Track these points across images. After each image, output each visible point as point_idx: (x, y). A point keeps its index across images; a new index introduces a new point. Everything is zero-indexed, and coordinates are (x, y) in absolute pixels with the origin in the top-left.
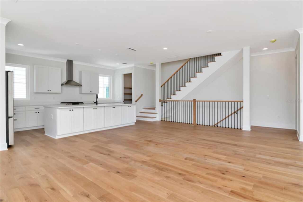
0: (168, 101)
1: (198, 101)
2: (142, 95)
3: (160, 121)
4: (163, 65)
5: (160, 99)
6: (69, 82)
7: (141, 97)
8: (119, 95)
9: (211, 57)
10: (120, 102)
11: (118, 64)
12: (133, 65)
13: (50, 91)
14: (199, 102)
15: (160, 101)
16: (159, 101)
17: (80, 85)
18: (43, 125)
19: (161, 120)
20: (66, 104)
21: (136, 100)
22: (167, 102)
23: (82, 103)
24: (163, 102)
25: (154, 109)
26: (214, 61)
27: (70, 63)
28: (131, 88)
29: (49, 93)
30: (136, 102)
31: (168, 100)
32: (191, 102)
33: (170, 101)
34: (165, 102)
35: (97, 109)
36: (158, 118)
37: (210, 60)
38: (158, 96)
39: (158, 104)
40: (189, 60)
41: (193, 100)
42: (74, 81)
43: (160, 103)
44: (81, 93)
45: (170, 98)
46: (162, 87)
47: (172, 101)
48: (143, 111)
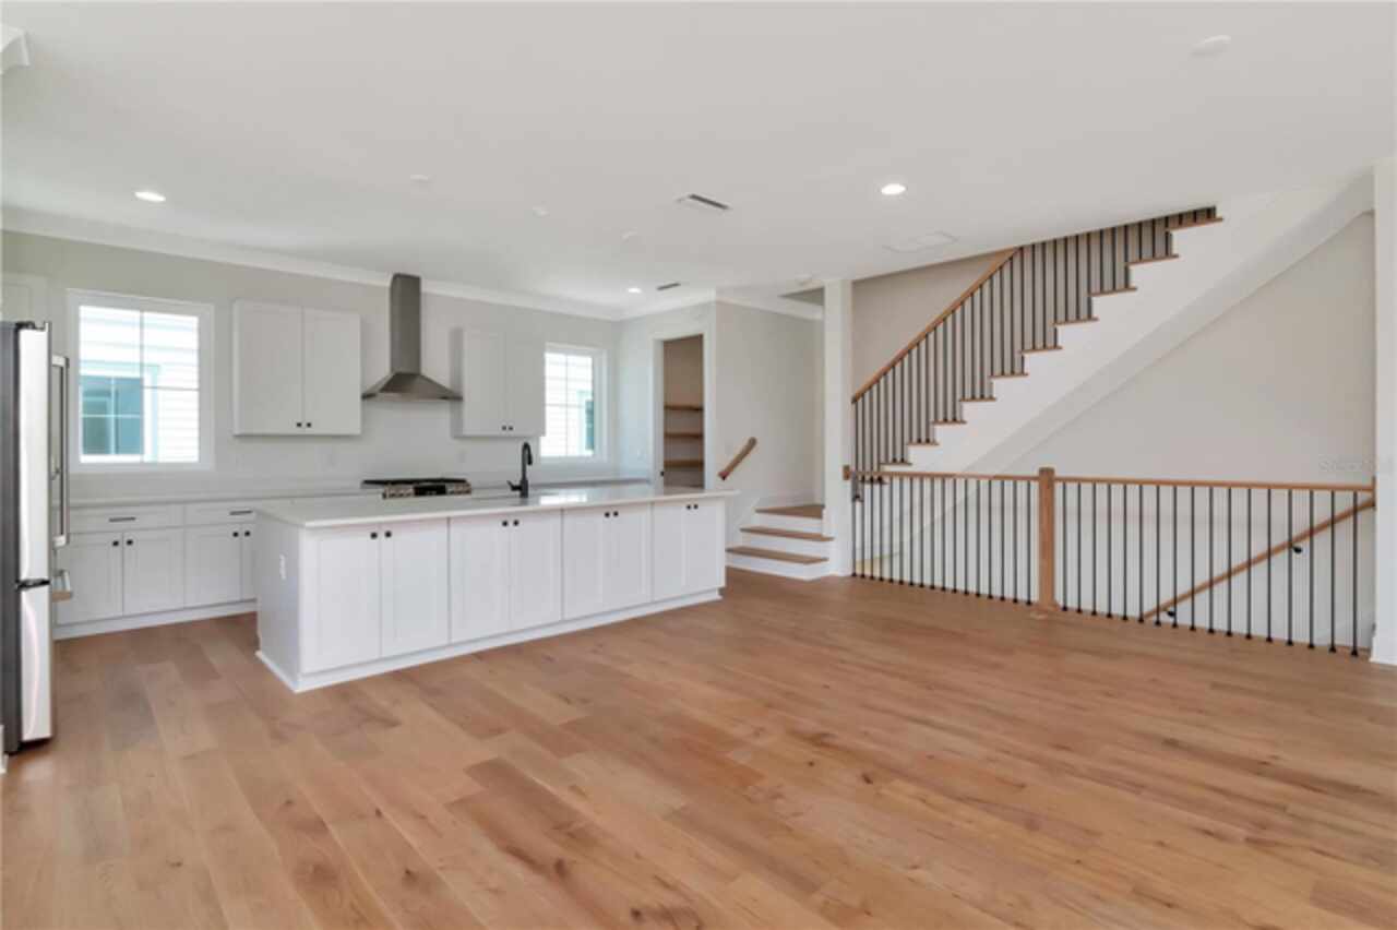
0: (892, 475)
1: (1065, 481)
2: (752, 443)
3: (843, 579)
4: (865, 288)
5: (847, 463)
6: (404, 383)
7: (746, 451)
8: (643, 444)
10: (644, 476)
11: (634, 290)
12: (709, 295)
13: (309, 425)
14: (1071, 488)
15: (847, 474)
16: (840, 473)
17: (452, 397)
18: (252, 597)
19: (854, 575)
20: (381, 489)
21: (723, 466)
22: (887, 480)
23: (460, 485)
24: (862, 478)
25: (815, 511)
26: (1168, 253)
27: (407, 290)
28: (699, 410)
29: (303, 435)
30: (724, 476)
31: (888, 468)
32: (1022, 485)
33: (901, 476)
34: (876, 477)
35: (521, 523)
36: (836, 563)
37: (1140, 253)
38: (837, 450)
39: (836, 492)
40: (1011, 259)
41: (1035, 473)
42: (424, 378)
43: (849, 483)
44: (458, 435)
45: (903, 461)
46: (855, 401)
47: (912, 476)
48: (759, 521)
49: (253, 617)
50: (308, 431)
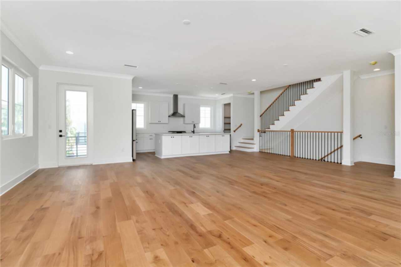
1: (296, 131)
2: (241, 125)
3: (257, 152)
4: (262, 92)
5: (258, 129)
6: (175, 114)
7: (240, 126)
8: (220, 125)
9: (310, 83)
10: (220, 131)
11: (217, 95)
12: (232, 95)
13: (160, 121)
14: (296, 133)
15: (259, 131)
16: (257, 131)
17: (183, 116)
19: (260, 151)
20: (171, 133)
21: (234, 130)
22: (266, 132)
23: (184, 132)
24: (262, 132)
25: (253, 139)
26: (313, 87)
27: (176, 97)
28: (230, 118)
29: (159, 123)
30: (235, 131)
31: (266, 130)
32: (288, 133)
33: (268, 131)
34: (264, 132)
35: (193, 137)
36: (256, 149)
37: (308, 87)
38: (257, 125)
39: (257, 135)
40: (288, 87)
41: (290, 130)
42: (179, 113)
43: (259, 133)
44: (184, 123)
45: (269, 128)
46: (261, 116)
47: (270, 131)
48: (242, 141)
49: (154, 152)
50: (160, 123)
